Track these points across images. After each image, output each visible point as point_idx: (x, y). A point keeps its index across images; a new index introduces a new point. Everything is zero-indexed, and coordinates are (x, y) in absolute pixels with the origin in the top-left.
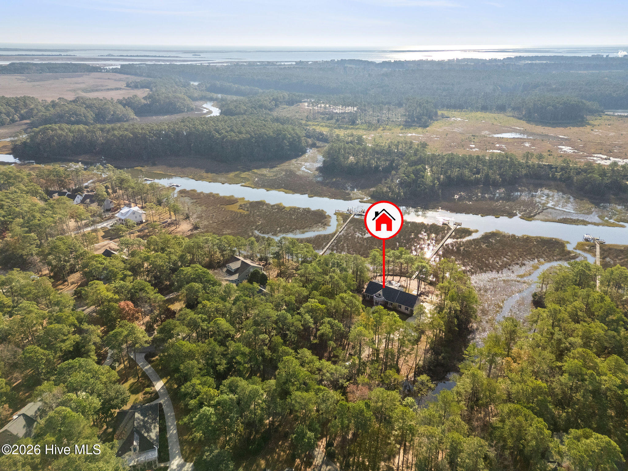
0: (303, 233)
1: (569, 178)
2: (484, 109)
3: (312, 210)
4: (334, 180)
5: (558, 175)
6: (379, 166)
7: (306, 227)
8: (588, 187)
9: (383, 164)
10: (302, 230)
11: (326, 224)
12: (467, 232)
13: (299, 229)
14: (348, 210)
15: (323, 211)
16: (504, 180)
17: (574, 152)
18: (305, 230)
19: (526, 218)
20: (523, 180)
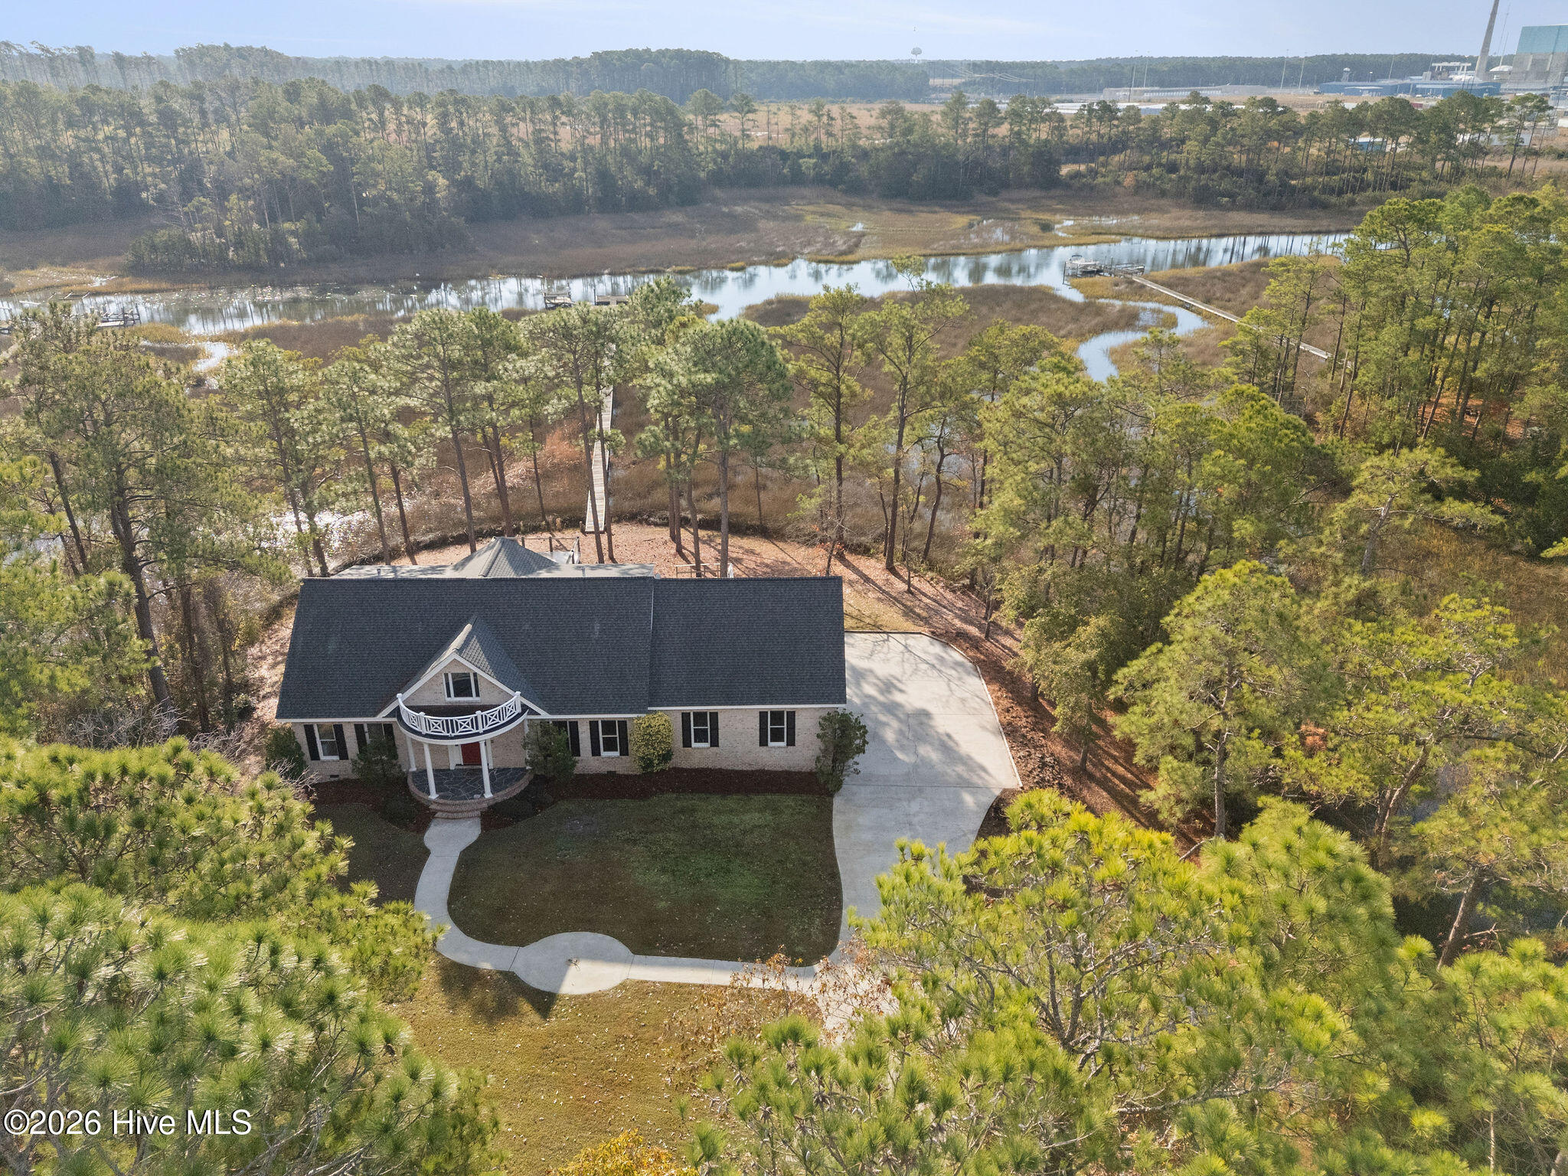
1: (844, 171)
8: (917, 180)
19: (830, 258)
20: (718, 193)
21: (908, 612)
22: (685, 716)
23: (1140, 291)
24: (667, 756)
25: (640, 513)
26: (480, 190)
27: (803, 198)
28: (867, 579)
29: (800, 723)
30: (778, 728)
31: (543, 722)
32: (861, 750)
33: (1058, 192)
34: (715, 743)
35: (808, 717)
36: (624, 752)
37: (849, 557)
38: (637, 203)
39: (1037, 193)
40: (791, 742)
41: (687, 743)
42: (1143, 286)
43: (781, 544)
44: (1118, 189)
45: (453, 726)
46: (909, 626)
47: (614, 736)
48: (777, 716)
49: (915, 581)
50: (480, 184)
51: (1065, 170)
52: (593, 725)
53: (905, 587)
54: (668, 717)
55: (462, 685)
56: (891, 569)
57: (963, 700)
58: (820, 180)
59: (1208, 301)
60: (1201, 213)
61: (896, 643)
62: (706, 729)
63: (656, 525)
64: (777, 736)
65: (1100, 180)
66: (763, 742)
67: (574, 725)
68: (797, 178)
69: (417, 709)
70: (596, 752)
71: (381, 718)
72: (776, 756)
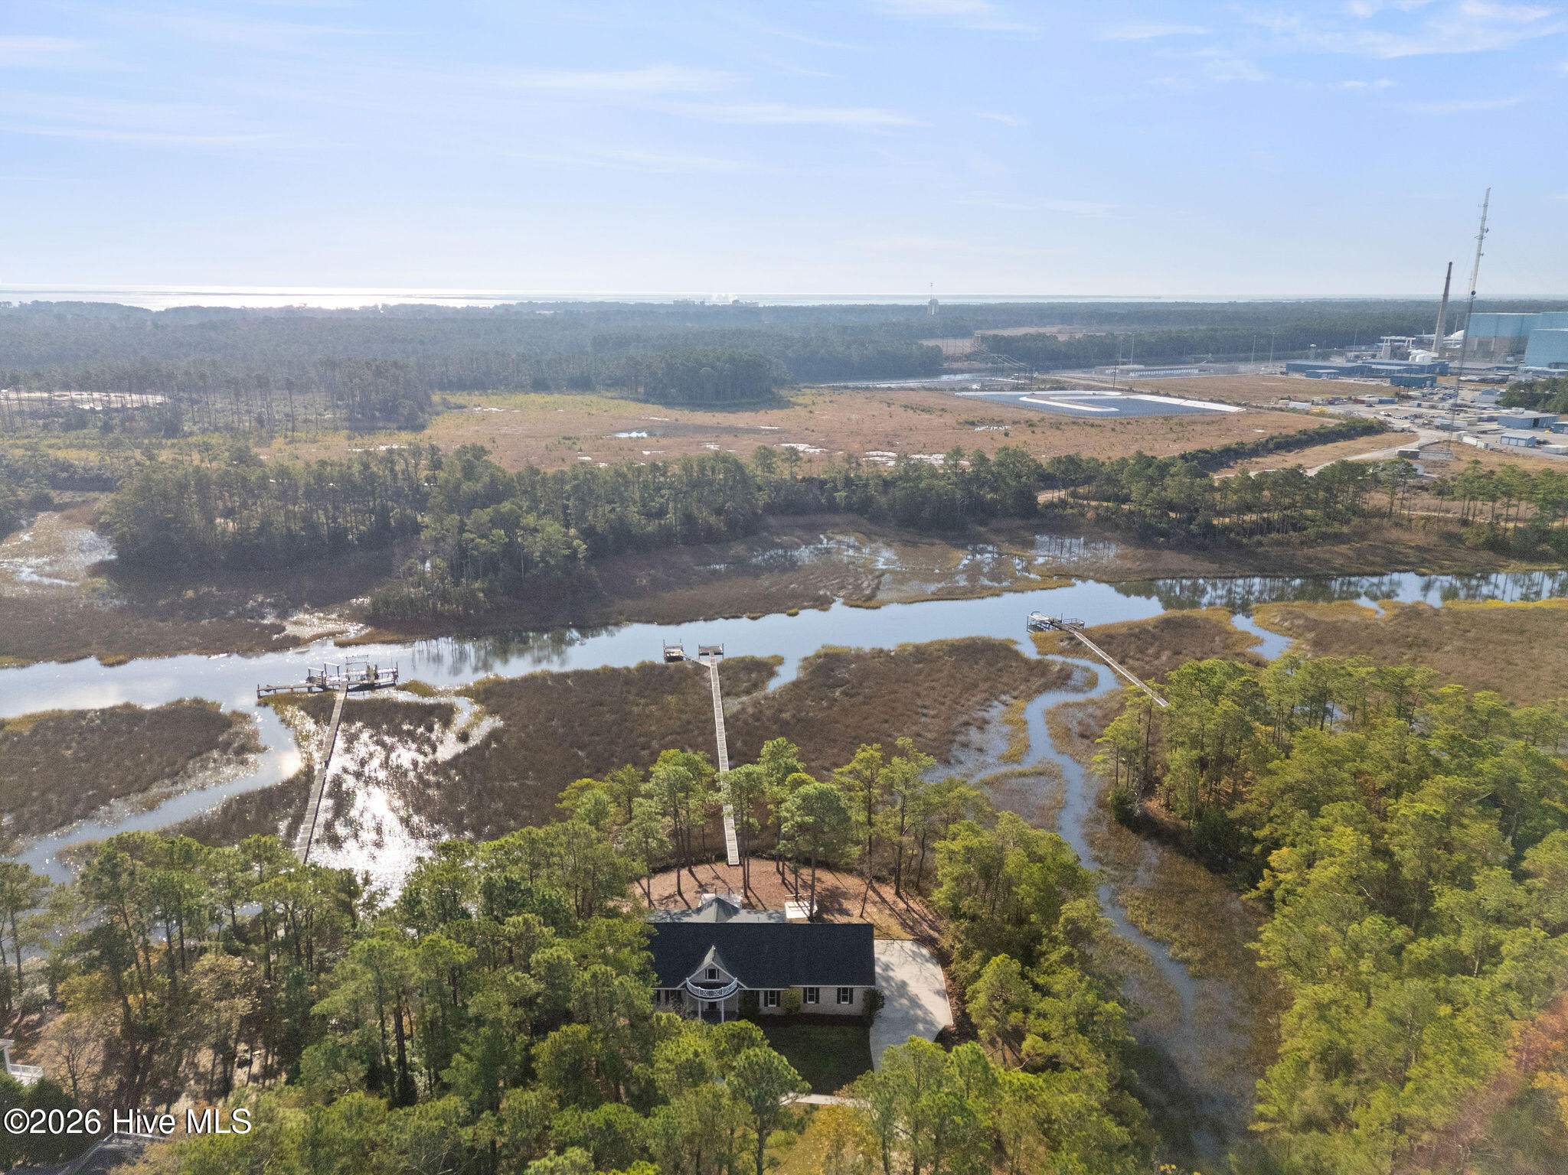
0: (151, 806)
1: (868, 501)
2: (540, 385)
3: (148, 707)
4: (190, 594)
5: (840, 495)
6: (346, 531)
7: (155, 779)
8: (926, 513)
9: (356, 523)
10: (136, 798)
11: (243, 749)
12: (764, 669)
13: (122, 794)
14: (310, 679)
15: (198, 701)
16: (732, 524)
17: (822, 452)
18: (155, 790)
19: (859, 603)
20: (772, 520)
21: (904, 925)
22: (805, 989)
23: (1077, 648)
24: (798, 1008)
25: (757, 851)
26: (598, 534)
27: (836, 525)
28: (884, 901)
29: (855, 994)
30: (844, 995)
31: (745, 991)
32: (882, 1006)
33: (1034, 521)
34: (817, 1002)
35: (859, 991)
36: (778, 1005)
37: (876, 885)
38: (712, 536)
39: (1019, 522)
40: (851, 1002)
41: (805, 1001)
42: (1080, 643)
43: (837, 874)
44: (1082, 520)
45: (711, 993)
46: (904, 935)
47: (774, 998)
48: (845, 990)
49: (911, 903)
50: (599, 530)
51: (1044, 497)
52: (766, 992)
53: (905, 906)
54: (798, 989)
55: (712, 973)
56: (898, 894)
57: (926, 978)
58: (849, 508)
59: (1122, 662)
60: (1141, 553)
61: (897, 945)
62: (814, 995)
63: (767, 859)
64: (845, 999)
65: (1069, 511)
66: (839, 1002)
67: (758, 992)
68: (832, 507)
69: (697, 985)
70: (766, 1005)
71: (678, 988)
72: (844, 1008)
